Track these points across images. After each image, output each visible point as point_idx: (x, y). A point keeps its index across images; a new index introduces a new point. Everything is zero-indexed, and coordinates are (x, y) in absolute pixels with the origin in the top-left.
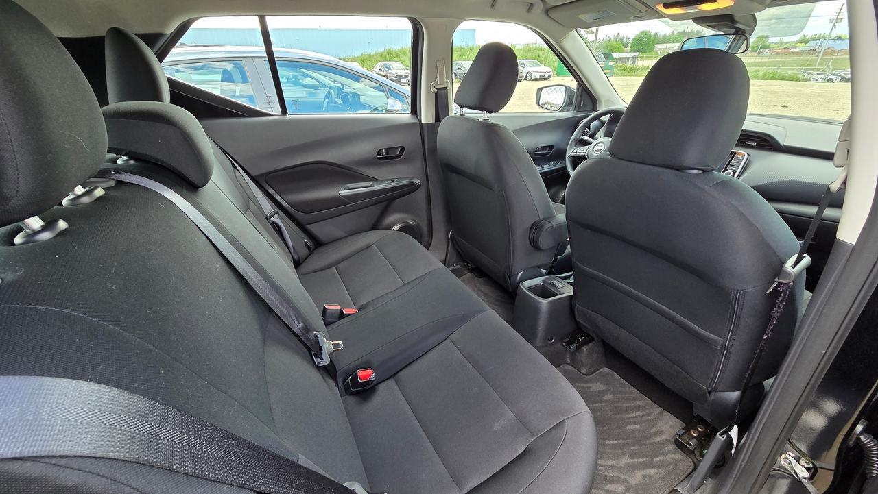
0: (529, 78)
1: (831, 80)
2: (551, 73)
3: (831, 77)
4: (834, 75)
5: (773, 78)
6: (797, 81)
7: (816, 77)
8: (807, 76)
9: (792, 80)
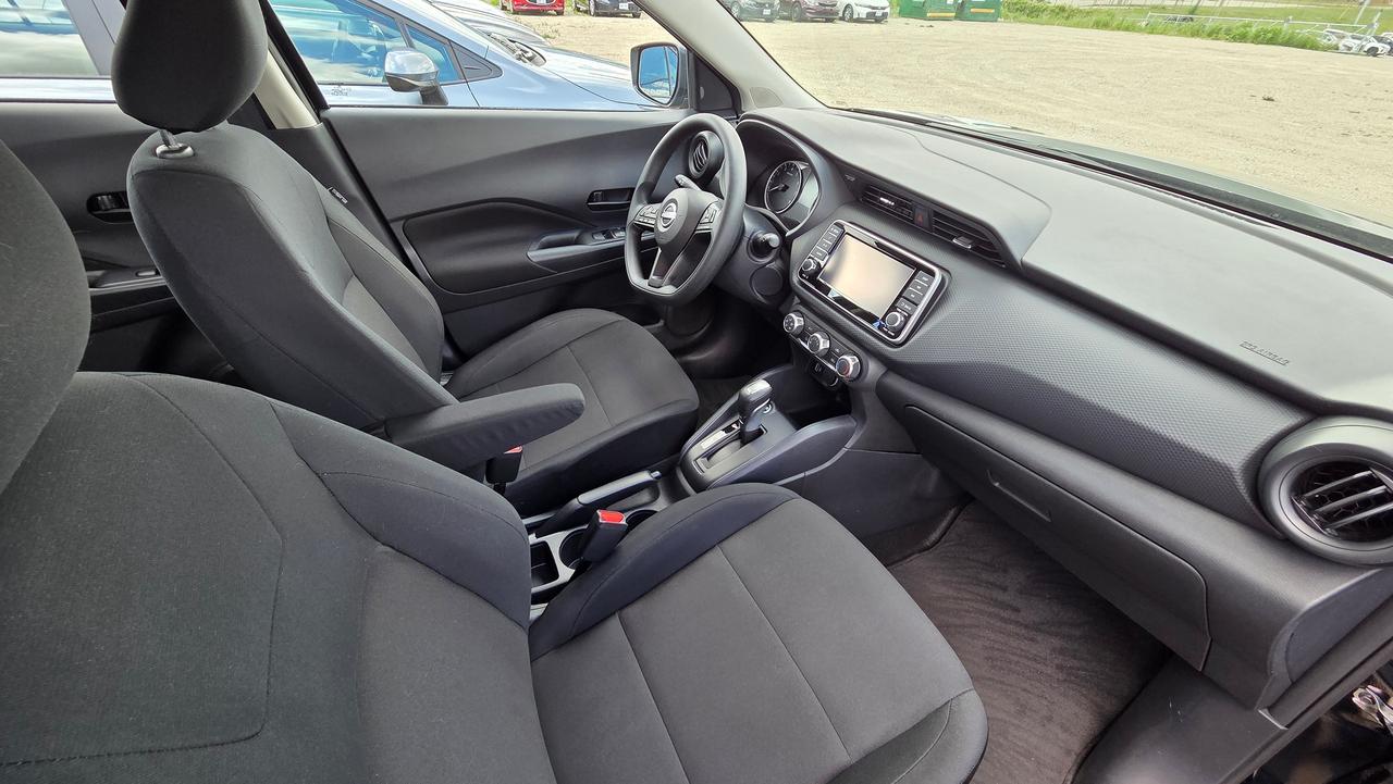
0: (847, 16)
1: (1373, 52)
2: (887, 10)
3: (1375, 44)
4: (1380, 40)
5: (1271, 41)
6: (1311, 48)
7: (1349, 42)
8: (1334, 40)
9: (1303, 47)
